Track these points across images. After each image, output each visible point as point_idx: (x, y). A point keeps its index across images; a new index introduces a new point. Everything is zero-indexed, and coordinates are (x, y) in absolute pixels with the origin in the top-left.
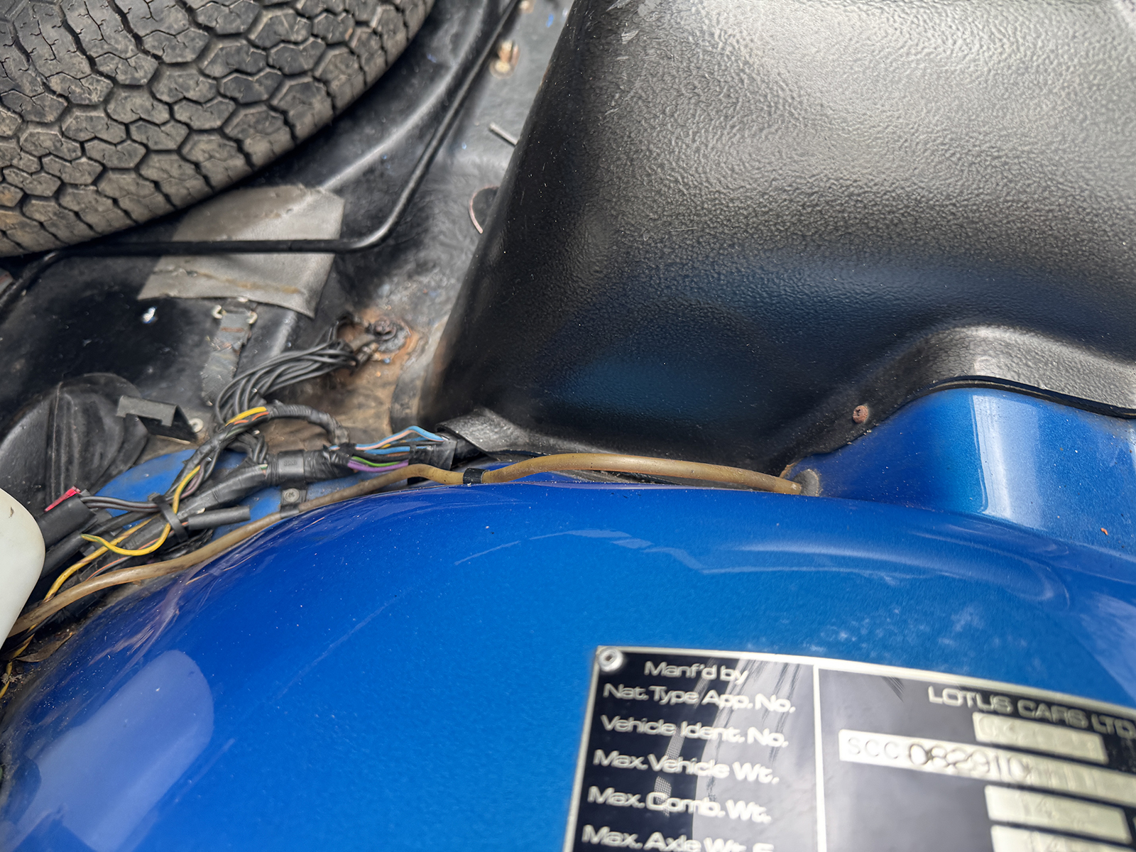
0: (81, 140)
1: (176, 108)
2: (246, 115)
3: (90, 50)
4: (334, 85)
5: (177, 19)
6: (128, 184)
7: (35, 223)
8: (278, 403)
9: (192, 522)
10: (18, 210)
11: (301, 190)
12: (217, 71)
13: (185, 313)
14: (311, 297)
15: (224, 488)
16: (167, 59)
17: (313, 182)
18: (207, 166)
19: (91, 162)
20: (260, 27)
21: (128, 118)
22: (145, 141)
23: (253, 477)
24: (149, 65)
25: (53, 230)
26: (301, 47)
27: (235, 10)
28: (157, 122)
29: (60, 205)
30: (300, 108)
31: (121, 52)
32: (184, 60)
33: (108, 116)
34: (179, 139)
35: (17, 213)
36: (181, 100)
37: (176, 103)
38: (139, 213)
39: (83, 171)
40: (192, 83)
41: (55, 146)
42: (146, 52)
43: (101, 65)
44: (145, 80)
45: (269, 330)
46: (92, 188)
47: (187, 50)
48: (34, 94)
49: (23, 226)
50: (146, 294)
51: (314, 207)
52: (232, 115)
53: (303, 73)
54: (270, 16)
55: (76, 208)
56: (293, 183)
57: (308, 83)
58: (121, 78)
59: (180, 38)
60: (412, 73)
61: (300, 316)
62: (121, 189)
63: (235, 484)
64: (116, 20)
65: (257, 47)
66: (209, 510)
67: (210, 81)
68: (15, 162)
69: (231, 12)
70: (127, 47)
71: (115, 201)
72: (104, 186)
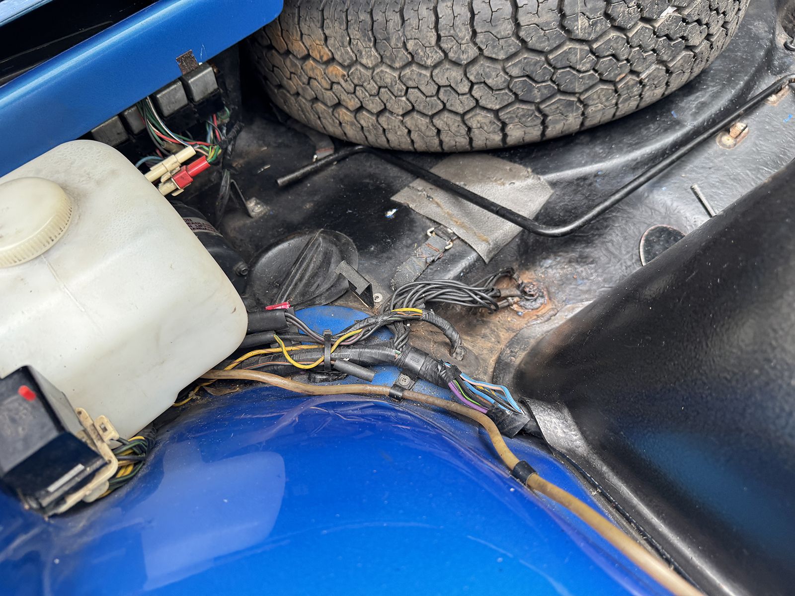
0: (408, 86)
1: (475, 87)
2: (518, 108)
3: (441, 31)
4: (590, 110)
5: (507, 28)
6: (422, 124)
7: (359, 125)
8: (432, 311)
9: (338, 364)
10: (354, 113)
11: (528, 172)
12: (515, 72)
13: (412, 222)
14: (493, 249)
15: (368, 352)
16: (486, 53)
17: (539, 171)
18: (476, 132)
19: (407, 102)
20: (560, 52)
21: (442, 82)
22: (445, 102)
23: (388, 355)
24: (473, 52)
25: (367, 134)
26: (581, 75)
27: (548, 35)
28: (459, 92)
29: (377, 121)
30: (558, 117)
31: (459, 39)
32: (497, 58)
33: (432, 76)
34: (467, 108)
35: (352, 115)
36: (481, 83)
37: (477, 83)
38: (420, 145)
39: (399, 105)
41: (391, 83)
42: (475, 44)
43: (443, 42)
44: (465, 62)
45: (455, 259)
46: (401, 118)
47: (502, 52)
48: (396, 47)
49: (352, 124)
50: (396, 198)
51: (530, 188)
52: (510, 105)
53: (573, 94)
54: (570, 46)
55: (385, 127)
56: (525, 165)
57: (573, 101)
58: (451, 55)
59: (501, 41)
60: (653, 120)
61: (479, 258)
62: (416, 126)
63: (375, 353)
64: (467, 16)
65: (550, 65)
66: (352, 361)
67: (506, 77)
68: (365, 84)
69: (545, 35)
70: (465, 36)
71: (409, 132)
72: (407, 119)
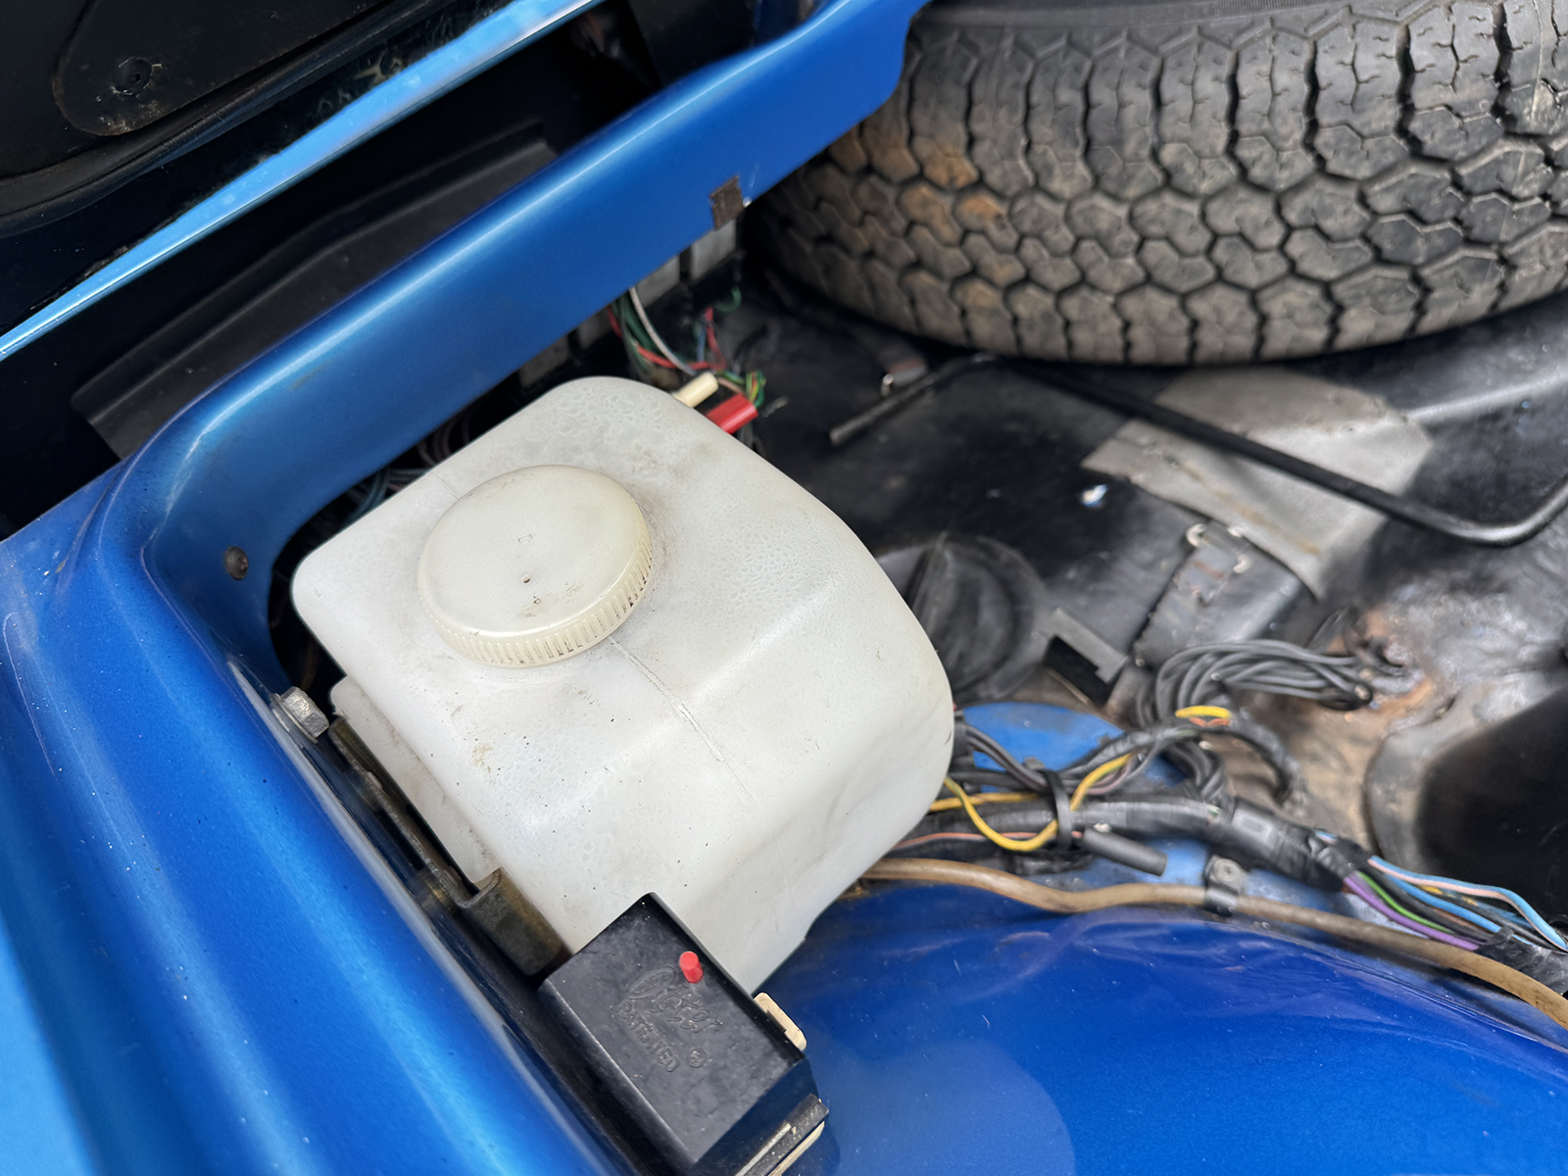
0: (1147, 234)
1: (1296, 235)
2: (1375, 276)
4: (1519, 276)
5: (1387, 114)
6: (1160, 310)
7: (1010, 315)
8: (1243, 712)
9: (1086, 836)
11: (1378, 405)
12: (1385, 203)
13: (1144, 513)
14: (1329, 568)
15: (1146, 810)
16: (1331, 166)
17: (1401, 401)
19: (1138, 267)
20: (1485, 160)
21: (1226, 227)
22: (1224, 264)
23: (1191, 819)
24: (1303, 166)
25: (1023, 331)
26: (1517, 207)
27: (1469, 129)
28: (1259, 245)
29: (1057, 306)
30: (1453, 291)
31: (1279, 139)
32: (1352, 175)
33: (1203, 216)
34: (1268, 277)
35: (999, 295)
36: (1310, 227)
37: (1302, 228)
40: (1340, 209)
41: (1109, 230)
42: (1312, 149)
43: (1243, 147)
44: (1283, 187)
45: (1253, 590)
47: (1366, 163)
48: (1133, 158)
49: (993, 314)
50: (1097, 462)
51: (1386, 438)
52: (1361, 269)
53: (1492, 244)
54: (1507, 149)
55: (1074, 317)
56: (1368, 391)
57: (1488, 260)
58: (1255, 172)
59: (1370, 143)
61: (1304, 590)
62: (1147, 313)
63: (1162, 813)
64: (1302, 92)
65: (1459, 188)
66: (1117, 832)
67: (1365, 214)
68: (1046, 233)
69: (1461, 128)
70: (1291, 133)
71: (1127, 326)
72: (1129, 302)
